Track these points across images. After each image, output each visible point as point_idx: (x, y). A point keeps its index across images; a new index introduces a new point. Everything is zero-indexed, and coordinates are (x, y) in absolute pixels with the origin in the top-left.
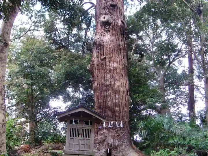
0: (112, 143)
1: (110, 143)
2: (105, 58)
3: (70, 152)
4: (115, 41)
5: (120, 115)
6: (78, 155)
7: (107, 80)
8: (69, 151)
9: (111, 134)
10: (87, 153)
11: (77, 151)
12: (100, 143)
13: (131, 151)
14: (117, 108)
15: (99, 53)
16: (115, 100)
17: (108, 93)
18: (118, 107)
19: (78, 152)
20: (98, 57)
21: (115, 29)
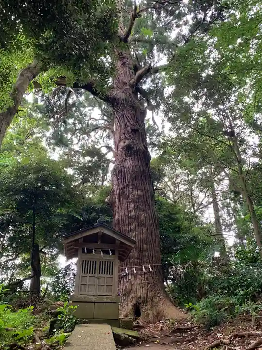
0: (142, 295)
1: (139, 294)
2: (127, 185)
3: (81, 298)
4: (138, 167)
5: (150, 255)
6: (94, 302)
7: (131, 211)
8: (79, 296)
9: (138, 281)
10: (107, 298)
11: (92, 297)
12: (124, 295)
13: (168, 304)
14: (145, 246)
15: (120, 180)
16: (142, 236)
17: (132, 226)
18: (146, 244)
19: (93, 299)
20: (119, 185)
21: (137, 155)
